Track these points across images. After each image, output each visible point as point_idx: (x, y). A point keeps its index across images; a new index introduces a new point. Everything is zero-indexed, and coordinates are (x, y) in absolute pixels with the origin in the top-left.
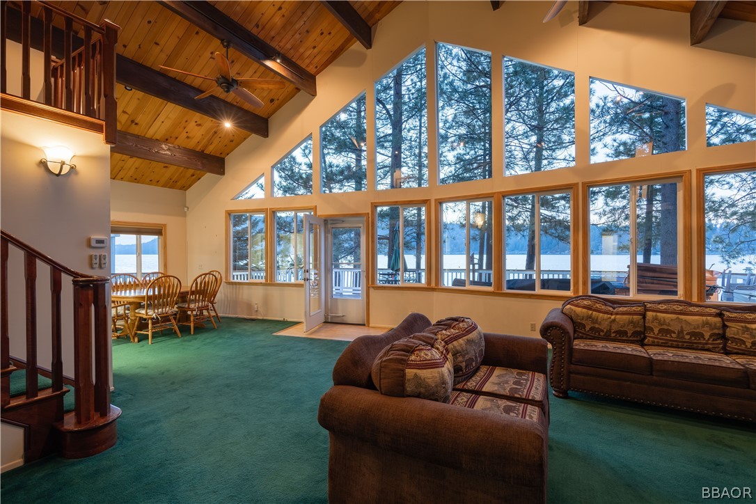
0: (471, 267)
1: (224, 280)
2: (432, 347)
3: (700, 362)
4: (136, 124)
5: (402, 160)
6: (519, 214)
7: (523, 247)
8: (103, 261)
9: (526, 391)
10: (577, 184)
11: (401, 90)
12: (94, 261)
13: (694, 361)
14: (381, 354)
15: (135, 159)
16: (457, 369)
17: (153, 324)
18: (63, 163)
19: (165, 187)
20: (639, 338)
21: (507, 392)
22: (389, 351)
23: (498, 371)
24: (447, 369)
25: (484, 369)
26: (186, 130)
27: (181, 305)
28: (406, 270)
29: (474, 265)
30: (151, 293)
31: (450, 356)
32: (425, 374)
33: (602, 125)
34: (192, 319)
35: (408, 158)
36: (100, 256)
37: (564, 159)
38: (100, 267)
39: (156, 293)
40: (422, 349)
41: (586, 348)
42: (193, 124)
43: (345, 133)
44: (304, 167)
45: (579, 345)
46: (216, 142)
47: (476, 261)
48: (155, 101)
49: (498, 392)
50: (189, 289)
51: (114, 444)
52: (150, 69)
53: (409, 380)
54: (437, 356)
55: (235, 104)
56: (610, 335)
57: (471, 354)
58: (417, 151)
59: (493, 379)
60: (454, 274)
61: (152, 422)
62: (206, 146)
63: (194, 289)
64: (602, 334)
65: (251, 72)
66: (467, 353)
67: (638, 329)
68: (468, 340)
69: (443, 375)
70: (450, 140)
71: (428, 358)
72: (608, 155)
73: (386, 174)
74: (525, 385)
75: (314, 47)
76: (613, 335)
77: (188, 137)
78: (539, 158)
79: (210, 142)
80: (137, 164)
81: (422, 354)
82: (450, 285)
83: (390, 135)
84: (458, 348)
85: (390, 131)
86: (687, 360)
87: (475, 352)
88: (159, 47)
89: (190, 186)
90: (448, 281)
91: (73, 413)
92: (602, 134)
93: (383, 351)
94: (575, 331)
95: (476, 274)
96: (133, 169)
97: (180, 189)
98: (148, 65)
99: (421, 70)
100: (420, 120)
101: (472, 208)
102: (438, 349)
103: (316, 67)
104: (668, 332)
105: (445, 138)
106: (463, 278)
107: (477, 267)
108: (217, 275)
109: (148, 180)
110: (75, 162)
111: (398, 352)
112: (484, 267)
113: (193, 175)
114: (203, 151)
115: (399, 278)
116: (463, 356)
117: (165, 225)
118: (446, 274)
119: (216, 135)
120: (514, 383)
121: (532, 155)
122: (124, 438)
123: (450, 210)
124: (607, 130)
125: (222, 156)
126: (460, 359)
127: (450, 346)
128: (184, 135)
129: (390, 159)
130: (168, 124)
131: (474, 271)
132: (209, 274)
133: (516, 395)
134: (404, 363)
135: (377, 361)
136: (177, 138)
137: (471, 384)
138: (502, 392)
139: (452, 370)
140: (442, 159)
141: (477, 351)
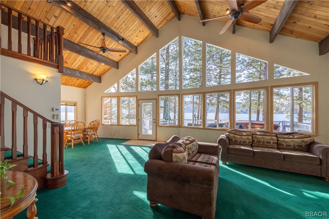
0: (194, 119)
1: (100, 123)
2: (181, 147)
3: (269, 151)
4: (67, 63)
5: (169, 77)
6: (213, 99)
7: (214, 110)
8: (58, 117)
9: (211, 161)
10: (231, 90)
11: (169, 51)
12: (55, 117)
13: (267, 151)
14: (164, 149)
15: (65, 76)
16: (189, 154)
17: (74, 140)
18: (43, 80)
19: (77, 87)
20: (250, 144)
21: (205, 161)
22: (167, 148)
23: (202, 155)
24: (185, 154)
25: (198, 155)
26: (86, 66)
27: (84, 133)
28: (170, 119)
29: (195, 118)
30: (73, 129)
31: (187, 150)
32: (179, 155)
33: (243, 67)
34: (89, 138)
35: (171, 76)
36: (57, 115)
37: (229, 79)
38: (57, 118)
39: (75, 129)
40: (178, 147)
41: (233, 147)
42: (89, 63)
43: (147, 66)
44: (131, 79)
45: (231, 147)
46: (98, 70)
47: (196, 116)
48: (75, 55)
49: (202, 161)
50: (88, 127)
51: (66, 184)
52: (73, 42)
53: (174, 157)
54: (183, 149)
55: (106, 56)
56: (241, 143)
57: (194, 149)
58: (175, 74)
59: (201, 157)
60: (188, 121)
61: (79, 176)
62: (94, 72)
63: (89, 127)
64: (238, 142)
65: (113, 44)
66: (192, 149)
67: (250, 141)
68: (193, 145)
69: (184, 155)
70: (187, 70)
71: (179, 150)
72: (245, 77)
73: (163, 83)
74: (211, 159)
75: (137, 36)
76: (242, 143)
77: (87, 68)
78: (220, 78)
79: (95, 70)
80: (66, 78)
81: (178, 149)
82: (187, 125)
83: (164, 68)
84: (189, 147)
85: (164, 66)
86: (265, 151)
87: (195, 149)
88: (77, 34)
89: (87, 87)
90: (186, 124)
91: (50, 173)
92: (243, 70)
93: (165, 148)
94: (229, 142)
95: (196, 121)
96: (64, 80)
97: (83, 88)
98: (73, 41)
99: (177, 43)
100: (176, 62)
101: (195, 97)
102: (183, 147)
103: (138, 43)
104: (260, 142)
105: (186, 69)
106: (191, 123)
107: (197, 119)
108: (98, 121)
109: (70, 84)
110: (47, 80)
111: (170, 148)
112: (199, 119)
113: (88, 83)
114: (93, 74)
115: (168, 122)
116: (191, 150)
117: (77, 102)
118: (185, 121)
119: (98, 68)
120: (207, 159)
121: (218, 77)
122: (69, 182)
123: (187, 97)
124: (245, 68)
125: (100, 76)
126: (190, 151)
127: (187, 146)
128: (86, 67)
129: (164, 77)
130: (79, 63)
131: (196, 120)
132: (95, 121)
133: (208, 162)
134: (172, 152)
135: (163, 151)
136: (83, 69)
137: (194, 159)
138: (203, 161)
139: (187, 154)
140: (185, 77)
141: (196, 148)
